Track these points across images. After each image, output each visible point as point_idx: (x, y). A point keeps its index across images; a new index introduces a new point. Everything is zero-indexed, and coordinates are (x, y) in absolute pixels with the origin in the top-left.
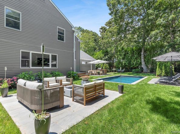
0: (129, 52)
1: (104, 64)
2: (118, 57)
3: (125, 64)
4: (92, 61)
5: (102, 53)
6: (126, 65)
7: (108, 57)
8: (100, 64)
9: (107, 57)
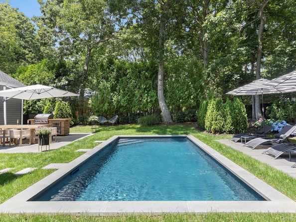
0: (128, 71)
1: (53, 101)
2: (98, 83)
3: (118, 102)
4: (7, 88)
5: (46, 68)
6: (121, 107)
7: (69, 81)
8: (39, 100)
9: (64, 82)
